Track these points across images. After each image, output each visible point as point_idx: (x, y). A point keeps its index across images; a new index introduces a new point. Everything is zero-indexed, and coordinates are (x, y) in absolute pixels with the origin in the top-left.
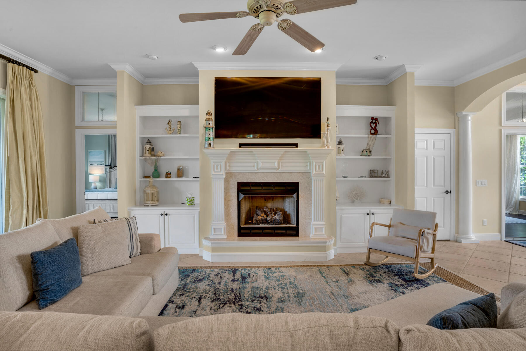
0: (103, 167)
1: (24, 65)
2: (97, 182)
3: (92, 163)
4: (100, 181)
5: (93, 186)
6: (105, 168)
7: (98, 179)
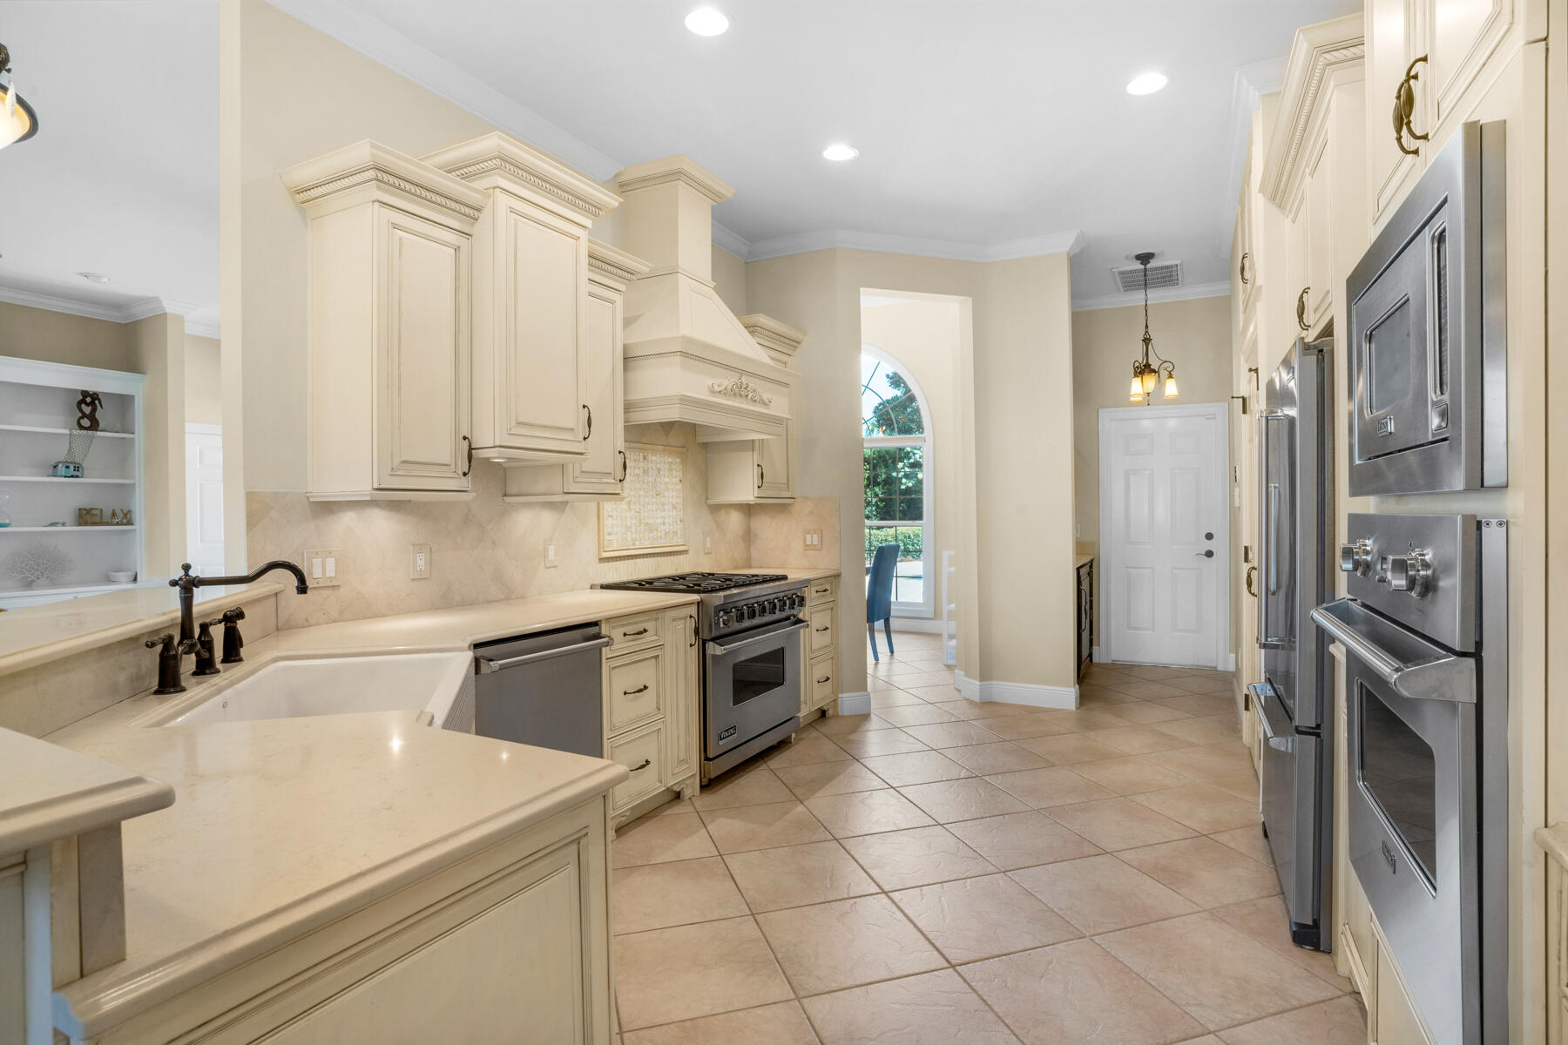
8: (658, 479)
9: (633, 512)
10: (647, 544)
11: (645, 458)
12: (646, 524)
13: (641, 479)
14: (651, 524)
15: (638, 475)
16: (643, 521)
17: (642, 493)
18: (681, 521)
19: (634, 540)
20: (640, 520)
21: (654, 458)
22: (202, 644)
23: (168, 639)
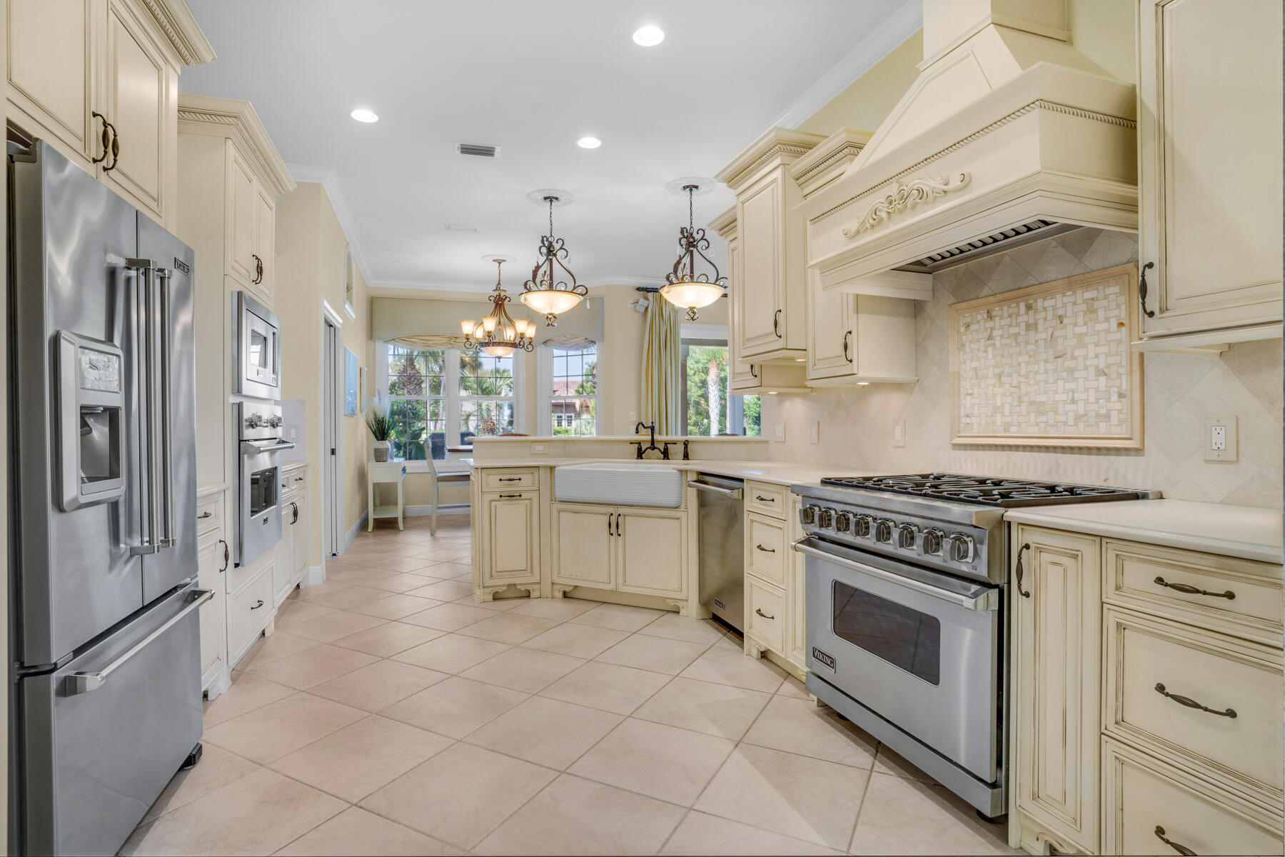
8: (1057, 333)
9: (1007, 386)
10: (1033, 431)
11: (1029, 307)
12: (1032, 403)
13: (1020, 339)
14: (1041, 403)
15: (1016, 335)
16: (1026, 399)
17: (1026, 358)
18: (1121, 395)
19: (1006, 427)
20: (1020, 398)
21: (1049, 303)
22: (664, 449)
23: (640, 443)
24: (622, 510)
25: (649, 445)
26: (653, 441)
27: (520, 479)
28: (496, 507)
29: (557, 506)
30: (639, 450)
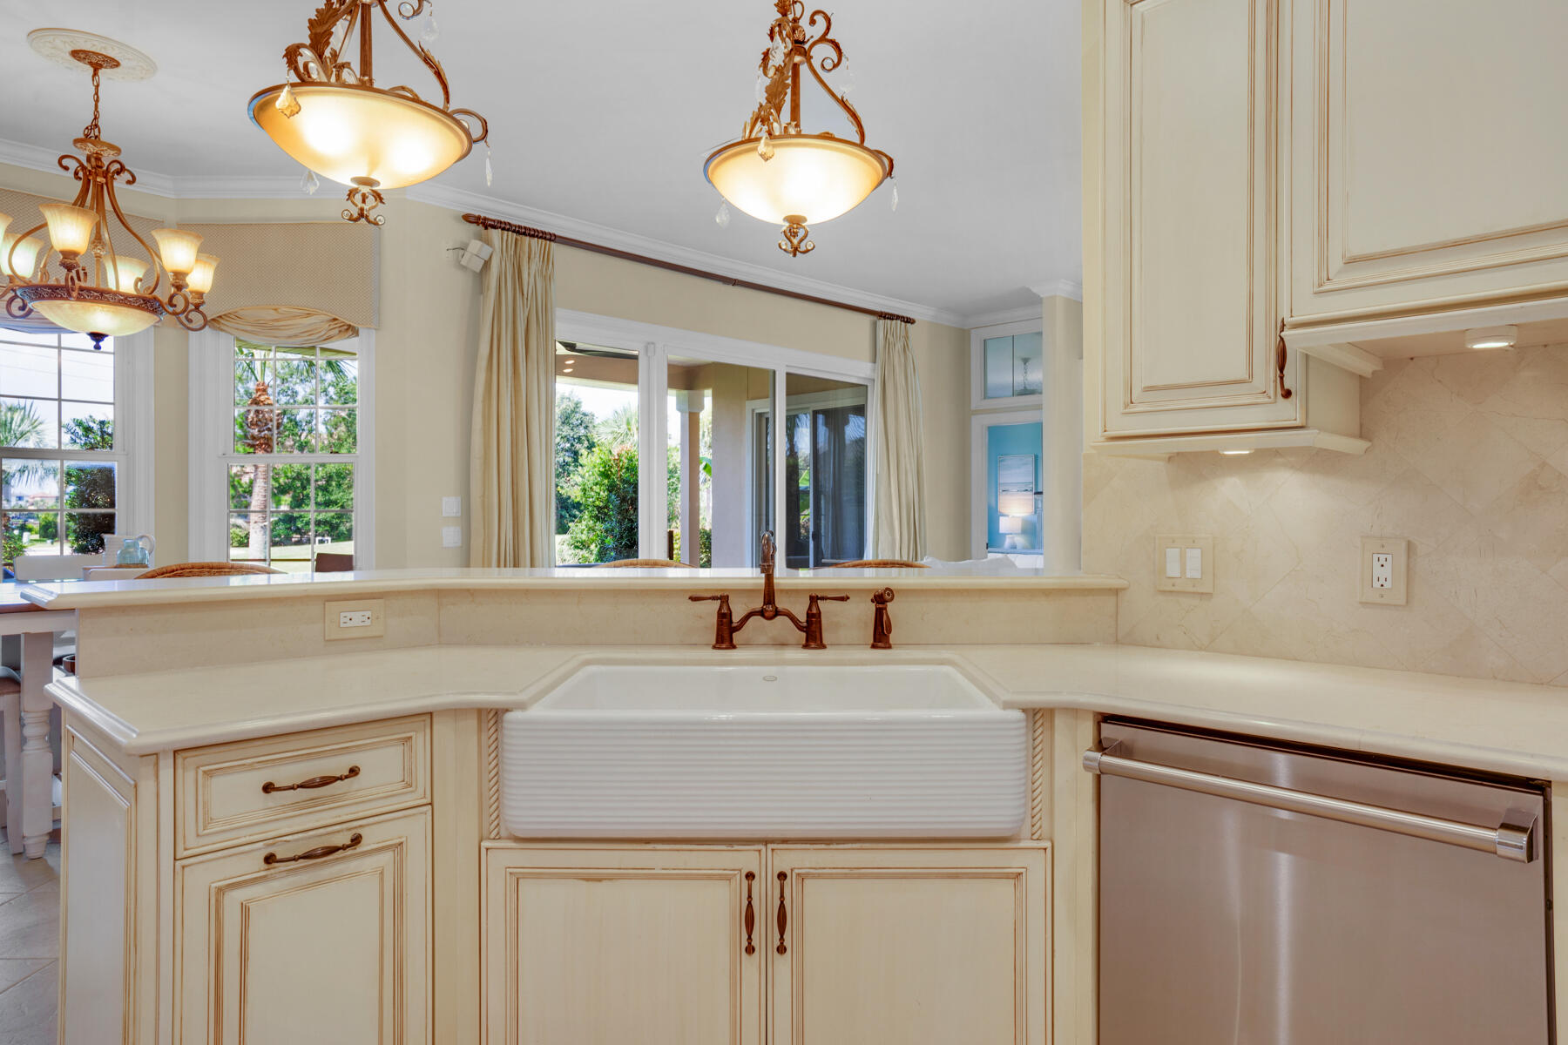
0: (1031, 497)
1: (898, 317)
2: (1016, 534)
3: (1006, 488)
4: (1024, 532)
5: (1008, 542)
6: (1036, 499)
7: (1018, 526)
22: (810, 615)
23: (724, 599)
24: (787, 859)
25: (758, 604)
26: (769, 593)
27: (354, 772)
28: (245, 910)
29: (505, 858)
30: (724, 618)
